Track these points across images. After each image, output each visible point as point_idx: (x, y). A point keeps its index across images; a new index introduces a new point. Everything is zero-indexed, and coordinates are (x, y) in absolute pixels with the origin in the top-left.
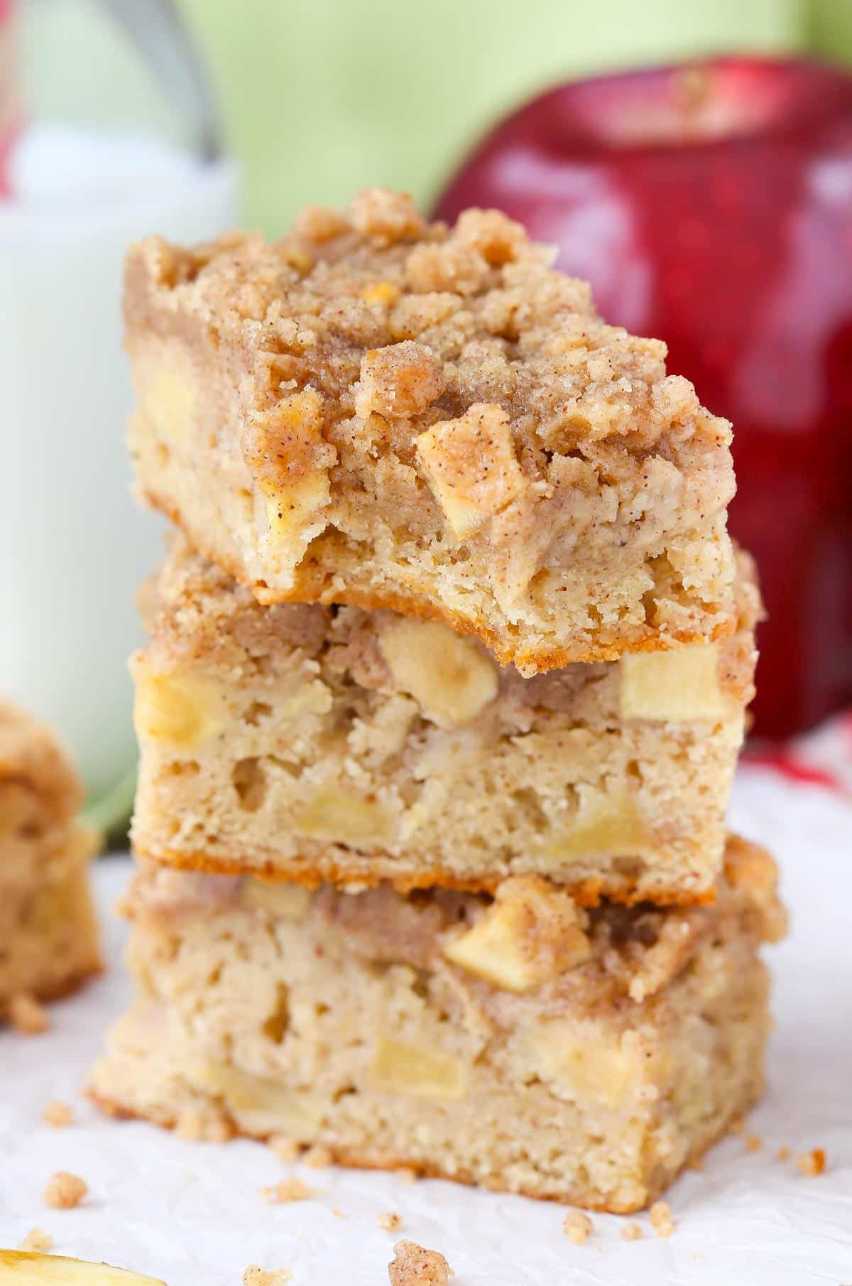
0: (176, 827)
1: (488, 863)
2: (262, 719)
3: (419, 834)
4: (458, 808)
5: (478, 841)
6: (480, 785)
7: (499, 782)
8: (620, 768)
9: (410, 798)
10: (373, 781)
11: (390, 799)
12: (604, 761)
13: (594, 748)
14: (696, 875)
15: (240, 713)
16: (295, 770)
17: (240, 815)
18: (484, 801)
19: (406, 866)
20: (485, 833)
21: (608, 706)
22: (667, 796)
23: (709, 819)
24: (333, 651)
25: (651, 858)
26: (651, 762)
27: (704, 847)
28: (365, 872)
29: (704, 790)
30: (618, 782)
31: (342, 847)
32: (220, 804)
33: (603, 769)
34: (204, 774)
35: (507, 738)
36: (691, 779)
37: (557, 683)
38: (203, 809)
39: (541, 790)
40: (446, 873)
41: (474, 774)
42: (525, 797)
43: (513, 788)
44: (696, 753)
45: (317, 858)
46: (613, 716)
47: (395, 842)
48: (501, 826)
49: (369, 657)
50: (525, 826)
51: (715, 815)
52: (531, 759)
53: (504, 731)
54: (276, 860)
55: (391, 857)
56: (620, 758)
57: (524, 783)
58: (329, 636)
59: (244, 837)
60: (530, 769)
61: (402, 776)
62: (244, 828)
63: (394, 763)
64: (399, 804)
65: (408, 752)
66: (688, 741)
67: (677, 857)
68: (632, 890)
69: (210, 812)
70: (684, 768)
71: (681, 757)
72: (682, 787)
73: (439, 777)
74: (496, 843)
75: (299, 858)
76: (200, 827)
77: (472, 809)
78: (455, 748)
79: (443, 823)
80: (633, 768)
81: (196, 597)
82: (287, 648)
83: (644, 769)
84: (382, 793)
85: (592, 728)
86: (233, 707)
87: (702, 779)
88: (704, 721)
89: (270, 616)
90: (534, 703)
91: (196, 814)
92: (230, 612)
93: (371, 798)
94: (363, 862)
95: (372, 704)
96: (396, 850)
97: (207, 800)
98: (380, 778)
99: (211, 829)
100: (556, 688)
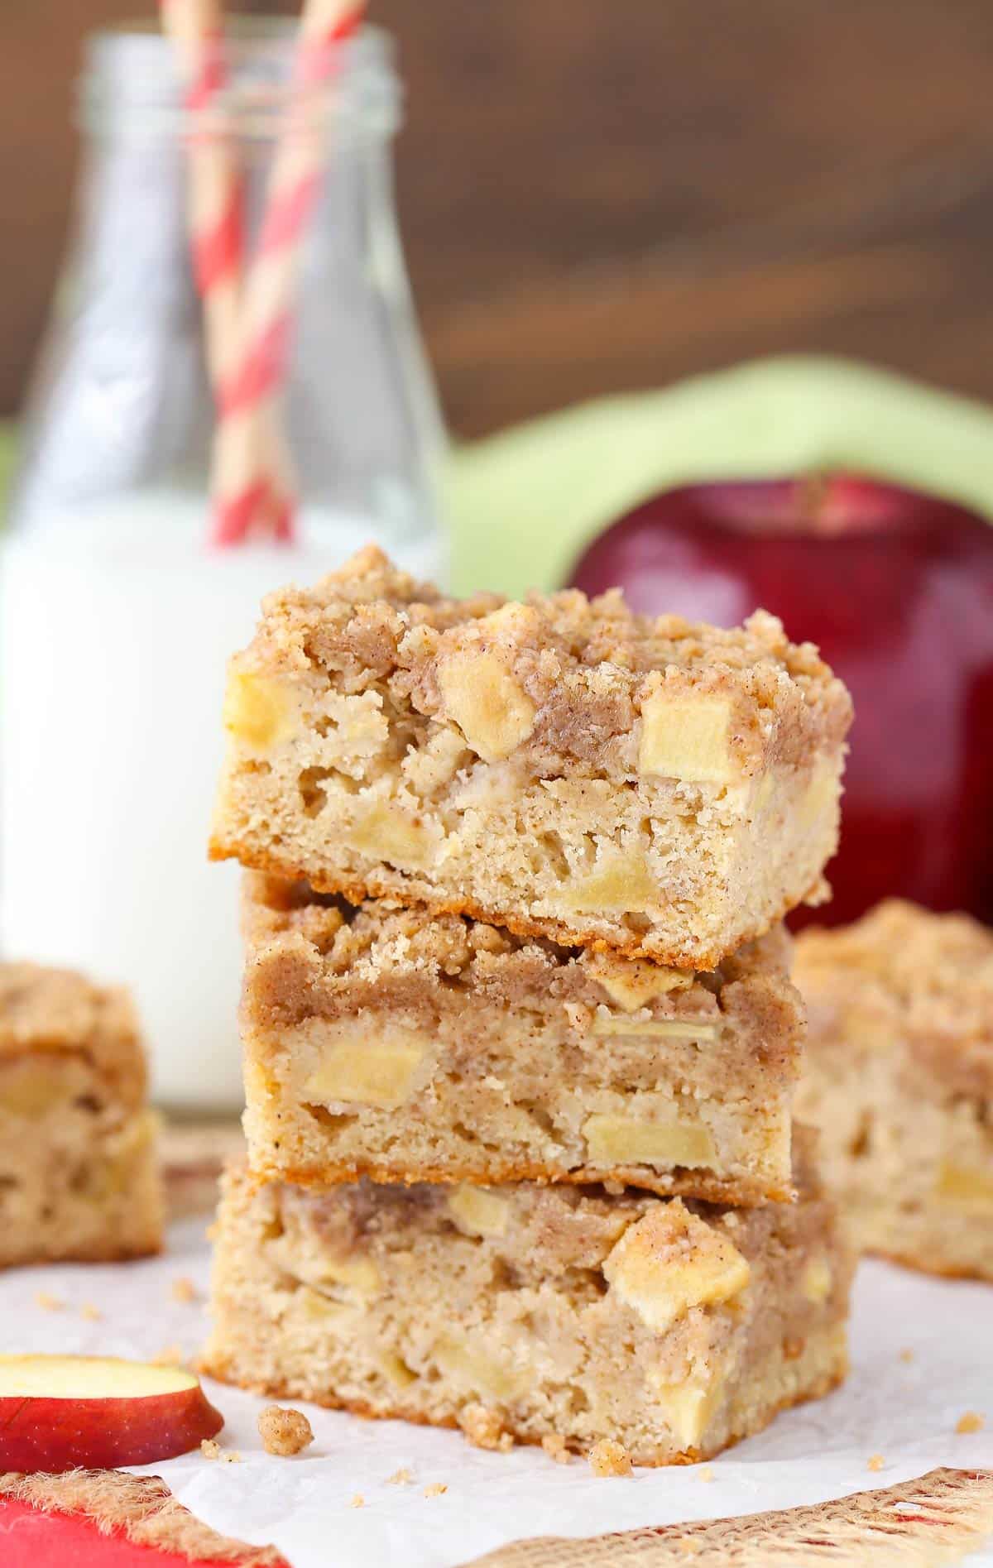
0: (246, 820)
1: (514, 901)
2: (330, 731)
3: (455, 862)
4: (491, 843)
5: (505, 878)
6: (512, 823)
7: (528, 822)
8: (634, 825)
9: (449, 828)
10: (421, 806)
11: (433, 826)
12: (620, 814)
13: (613, 800)
14: (697, 939)
15: (312, 723)
16: (354, 786)
17: (301, 819)
18: (513, 839)
19: (440, 891)
20: (512, 870)
21: (628, 760)
22: (673, 856)
23: (710, 885)
24: (396, 674)
25: (655, 917)
26: (662, 821)
27: (703, 913)
28: (404, 892)
29: (706, 854)
30: (631, 838)
31: (389, 867)
32: (285, 806)
33: (619, 822)
34: (274, 775)
35: (537, 780)
36: (697, 843)
37: (583, 732)
38: (269, 808)
39: (565, 836)
40: (476, 904)
41: (507, 811)
42: (550, 840)
43: (540, 830)
44: (703, 817)
45: (365, 873)
46: (632, 770)
47: (432, 869)
48: (528, 867)
49: (426, 683)
50: (548, 869)
51: (716, 881)
52: (557, 802)
53: (536, 772)
54: (328, 866)
55: (430, 882)
56: (636, 812)
57: (550, 826)
58: (395, 659)
59: (302, 841)
60: (555, 814)
61: (446, 807)
62: (304, 832)
63: (441, 791)
64: (441, 830)
65: (455, 783)
66: (698, 806)
67: (680, 918)
68: (639, 945)
69: (276, 812)
70: (691, 832)
71: (690, 820)
72: (688, 850)
73: (477, 810)
74: (521, 882)
75: (349, 870)
76: (265, 825)
77: (502, 844)
78: (494, 783)
79: (476, 854)
80: (646, 825)
81: (289, 608)
82: (358, 665)
83: (656, 827)
84: (426, 818)
85: (613, 780)
86: (307, 715)
87: (704, 845)
88: (713, 784)
89: (346, 632)
90: (562, 749)
91: (264, 811)
92: (312, 623)
93: (417, 823)
94: (406, 882)
95: (429, 732)
96: (433, 876)
97: (275, 800)
98: (428, 804)
99: (275, 830)
100: (584, 736)
